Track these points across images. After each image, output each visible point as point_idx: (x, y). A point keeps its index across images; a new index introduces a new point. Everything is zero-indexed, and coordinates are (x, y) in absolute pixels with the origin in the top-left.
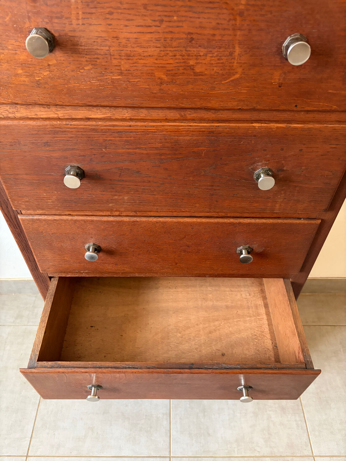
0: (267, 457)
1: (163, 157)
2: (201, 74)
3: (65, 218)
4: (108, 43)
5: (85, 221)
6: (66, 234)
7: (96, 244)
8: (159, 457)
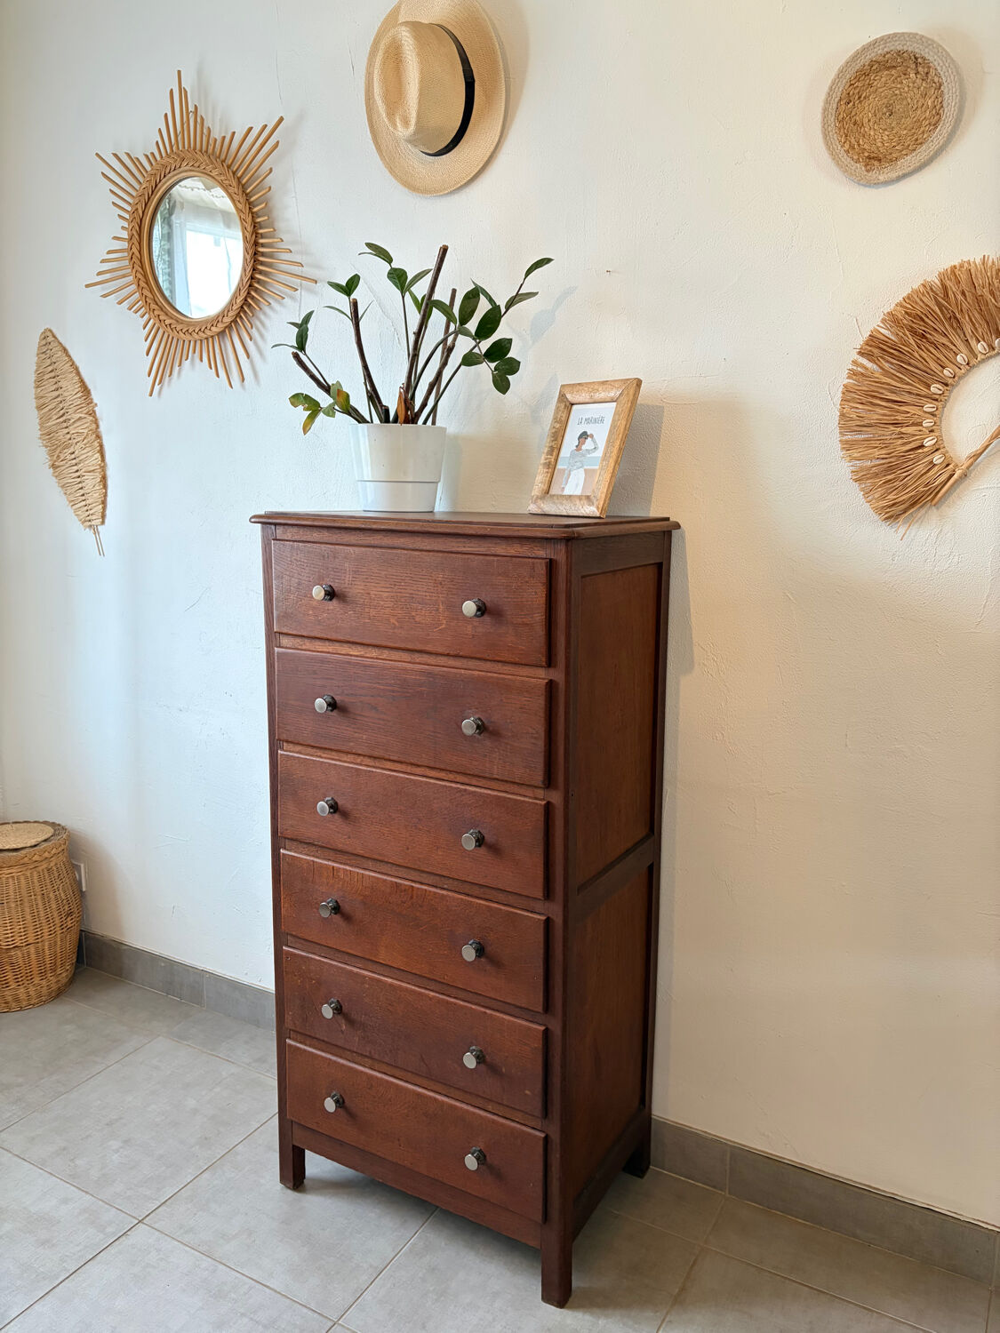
1: (395, 694)
2: (419, 623)
4: (365, 597)
5: (330, 765)
7: (334, 800)
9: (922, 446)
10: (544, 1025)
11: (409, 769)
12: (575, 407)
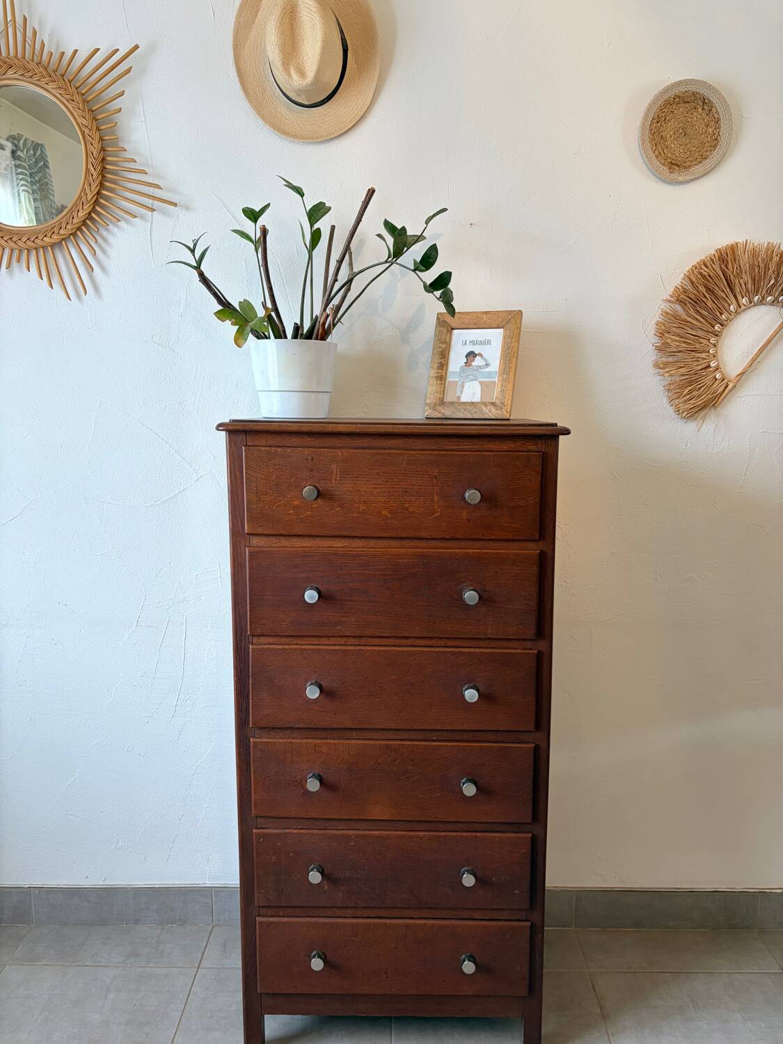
1: (386, 577)
2: (413, 513)
3: (293, 646)
4: (353, 494)
5: (312, 650)
9: (709, 366)
10: (530, 832)
11: (397, 642)
12: (455, 332)
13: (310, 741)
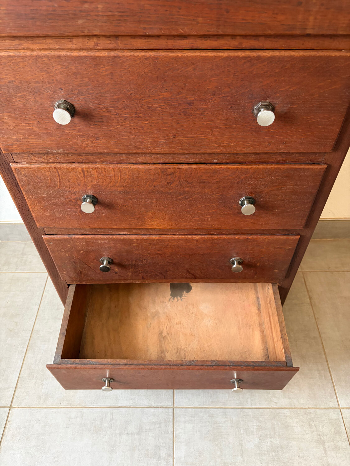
0: (286, 409)
3: (22, 53)
6: (27, 82)
7: (67, 101)
8: (160, 408)
10: (299, 235)
13: (77, 165)
